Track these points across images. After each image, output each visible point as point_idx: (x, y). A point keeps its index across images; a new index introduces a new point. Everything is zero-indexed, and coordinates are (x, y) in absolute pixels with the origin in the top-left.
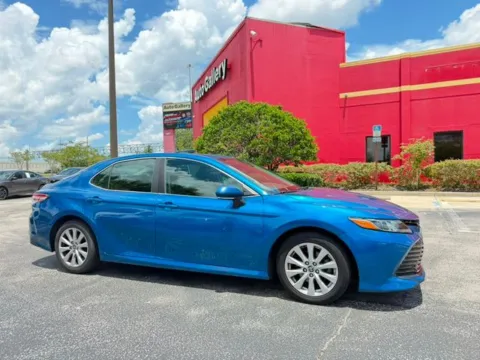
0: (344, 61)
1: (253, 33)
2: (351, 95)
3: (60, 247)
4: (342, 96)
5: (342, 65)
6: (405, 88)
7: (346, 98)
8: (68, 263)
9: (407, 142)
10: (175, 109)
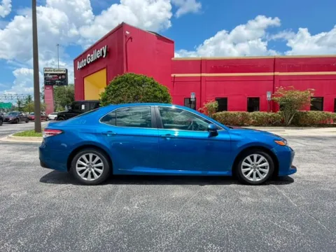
0: (173, 56)
1: (127, 32)
2: (177, 75)
3: (77, 168)
4: (173, 75)
5: (172, 59)
6: (203, 75)
7: (174, 77)
8: (85, 179)
9: (206, 102)
10: (53, 72)
